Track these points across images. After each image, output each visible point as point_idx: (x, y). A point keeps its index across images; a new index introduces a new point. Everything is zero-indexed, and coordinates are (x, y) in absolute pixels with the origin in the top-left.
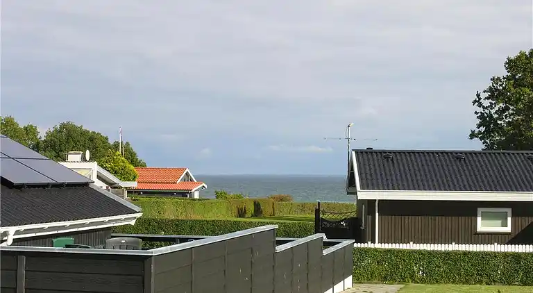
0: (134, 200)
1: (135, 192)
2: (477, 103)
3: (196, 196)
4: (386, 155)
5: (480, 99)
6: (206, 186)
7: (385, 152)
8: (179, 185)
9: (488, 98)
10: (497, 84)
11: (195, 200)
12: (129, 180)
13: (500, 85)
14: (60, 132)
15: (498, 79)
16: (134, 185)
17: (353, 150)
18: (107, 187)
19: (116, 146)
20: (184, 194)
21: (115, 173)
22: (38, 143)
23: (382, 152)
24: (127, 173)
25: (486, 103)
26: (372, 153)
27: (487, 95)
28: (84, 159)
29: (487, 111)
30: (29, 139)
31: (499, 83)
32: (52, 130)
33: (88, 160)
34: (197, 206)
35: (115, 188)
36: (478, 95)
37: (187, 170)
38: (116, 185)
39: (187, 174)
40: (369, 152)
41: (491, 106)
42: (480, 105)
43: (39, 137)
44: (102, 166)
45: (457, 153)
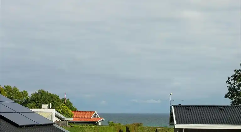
0: (72, 126)
1: (72, 122)
2: (228, 82)
3: (100, 124)
4: (188, 108)
5: (229, 80)
6: (104, 120)
7: (187, 106)
8: (92, 119)
9: (233, 80)
10: (237, 73)
11: (99, 126)
12: (69, 117)
13: (239, 74)
14: (38, 94)
15: (238, 71)
16: (71, 119)
17: (173, 105)
18: (59, 120)
19: (63, 100)
20: (94, 123)
21: (63, 114)
22: (28, 99)
23: (185, 106)
24: (68, 113)
25: (232, 82)
26: (181, 106)
27: (232, 78)
28: (49, 108)
29: (232, 86)
30: (24, 97)
31: (238, 73)
32: (34, 93)
33: (51, 108)
34: (100, 129)
35: (63, 120)
36: (229, 79)
37: (96, 112)
38: (63, 119)
39: (95, 114)
40: (180, 106)
41: (234, 83)
42: (229, 83)
43: (28, 96)
44: (57, 111)
45: (220, 107)
